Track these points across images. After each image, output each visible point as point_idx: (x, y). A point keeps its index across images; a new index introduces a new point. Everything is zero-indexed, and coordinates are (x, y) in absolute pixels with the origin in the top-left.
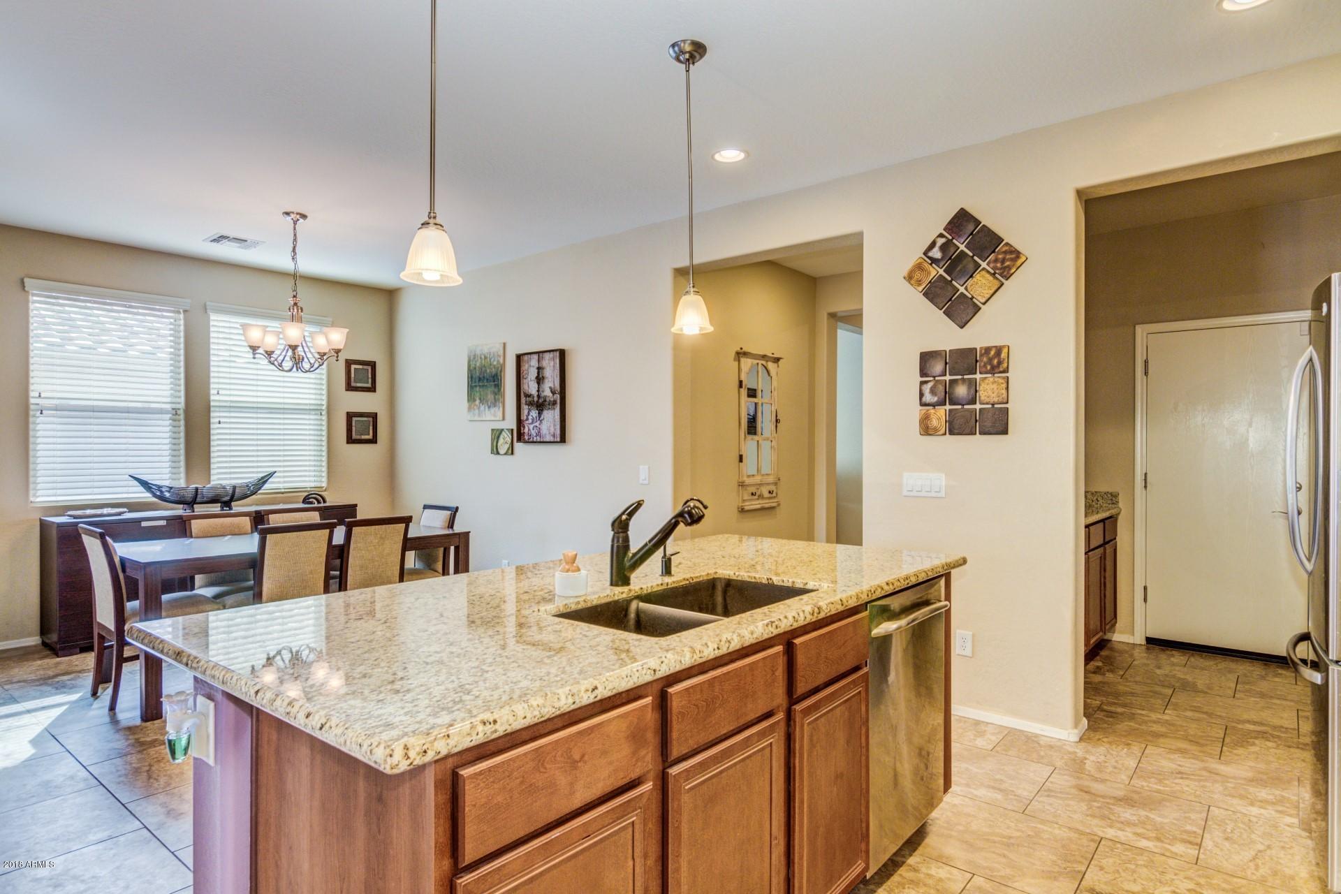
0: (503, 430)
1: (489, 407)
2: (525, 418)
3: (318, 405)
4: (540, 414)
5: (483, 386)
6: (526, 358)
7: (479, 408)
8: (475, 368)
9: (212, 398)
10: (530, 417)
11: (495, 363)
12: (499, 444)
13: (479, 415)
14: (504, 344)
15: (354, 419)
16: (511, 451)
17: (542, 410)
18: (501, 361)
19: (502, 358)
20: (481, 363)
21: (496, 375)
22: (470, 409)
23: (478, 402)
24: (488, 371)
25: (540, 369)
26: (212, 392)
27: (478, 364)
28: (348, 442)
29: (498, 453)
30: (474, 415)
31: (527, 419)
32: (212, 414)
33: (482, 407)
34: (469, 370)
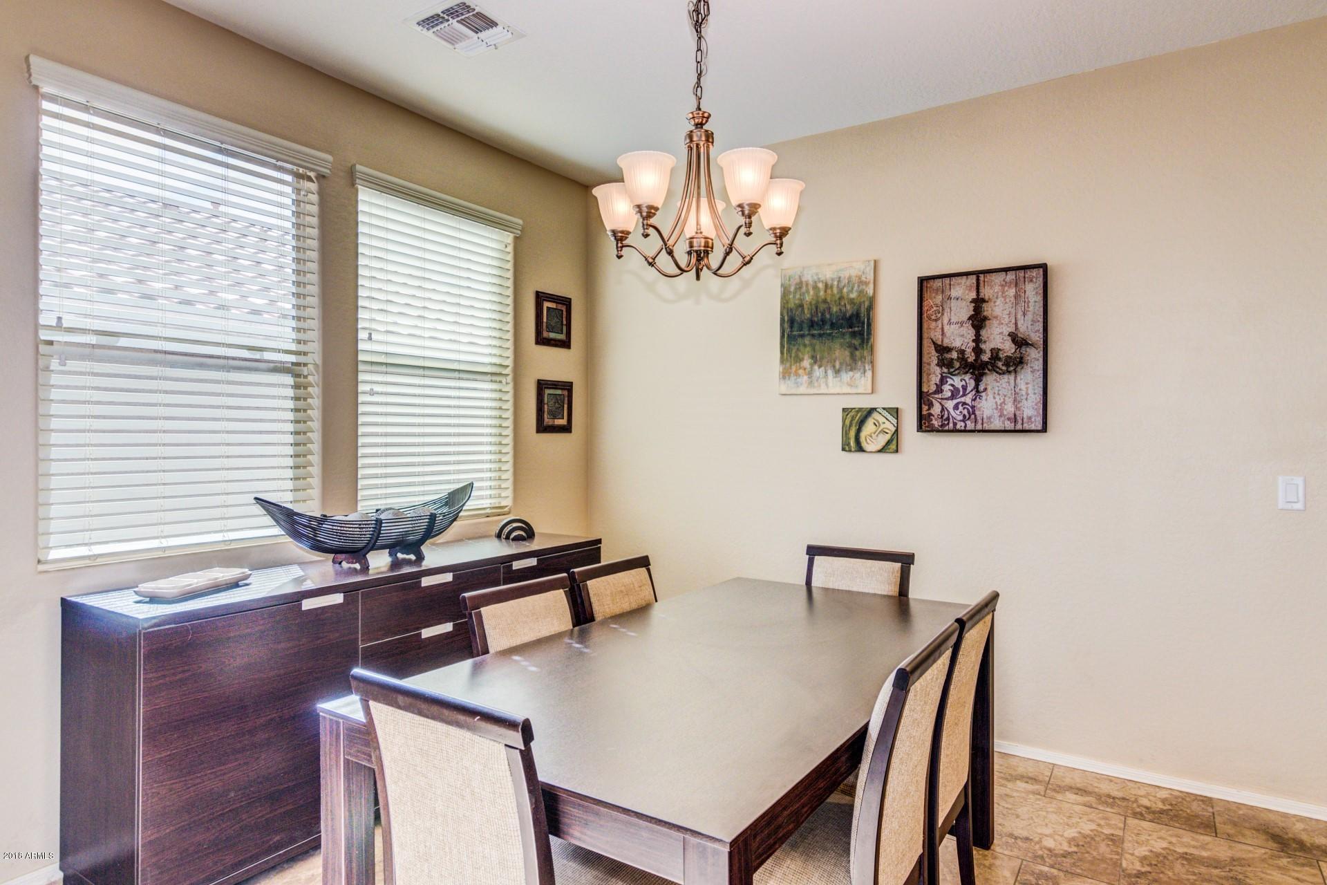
0: (871, 411)
1: (837, 372)
2: (933, 388)
3: (501, 365)
4: (978, 381)
5: (820, 335)
6: (938, 283)
7: (810, 374)
8: (801, 306)
9: (361, 346)
10: (947, 388)
11: (853, 295)
12: (863, 435)
13: (811, 383)
14: (875, 262)
15: (547, 392)
16: (892, 445)
17: (983, 374)
18: (870, 292)
19: (871, 286)
20: (817, 295)
21: (857, 315)
22: (785, 375)
23: (806, 363)
24: (835, 309)
25: (979, 302)
26: (362, 335)
27: (808, 298)
28: (538, 431)
29: (860, 449)
30: (797, 385)
31: (939, 390)
32: (361, 377)
33: (818, 372)
34: (783, 308)
